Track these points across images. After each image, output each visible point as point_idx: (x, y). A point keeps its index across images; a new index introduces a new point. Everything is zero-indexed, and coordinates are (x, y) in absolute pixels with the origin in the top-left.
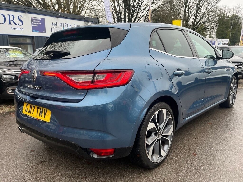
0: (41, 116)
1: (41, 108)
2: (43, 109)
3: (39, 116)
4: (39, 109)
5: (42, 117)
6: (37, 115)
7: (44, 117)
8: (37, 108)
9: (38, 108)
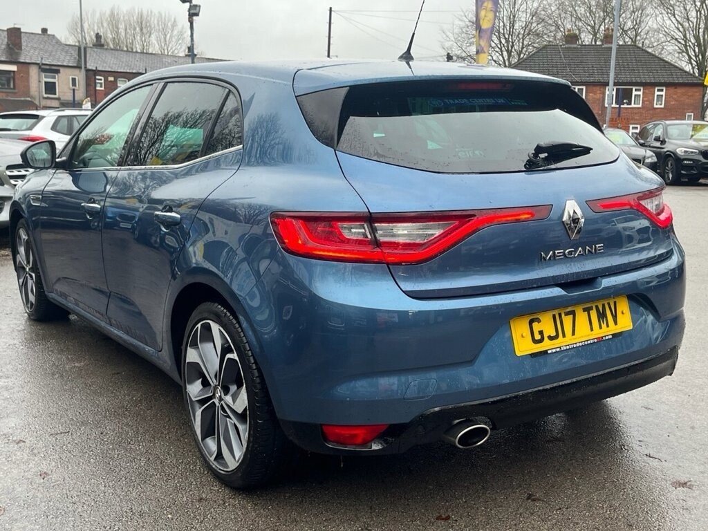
0: (604, 326)
1: (597, 307)
2: (604, 305)
3: (601, 327)
4: (591, 312)
5: (608, 326)
6: (592, 330)
7: (616, 323)
8: (585, 310)
9: (588, 310)
